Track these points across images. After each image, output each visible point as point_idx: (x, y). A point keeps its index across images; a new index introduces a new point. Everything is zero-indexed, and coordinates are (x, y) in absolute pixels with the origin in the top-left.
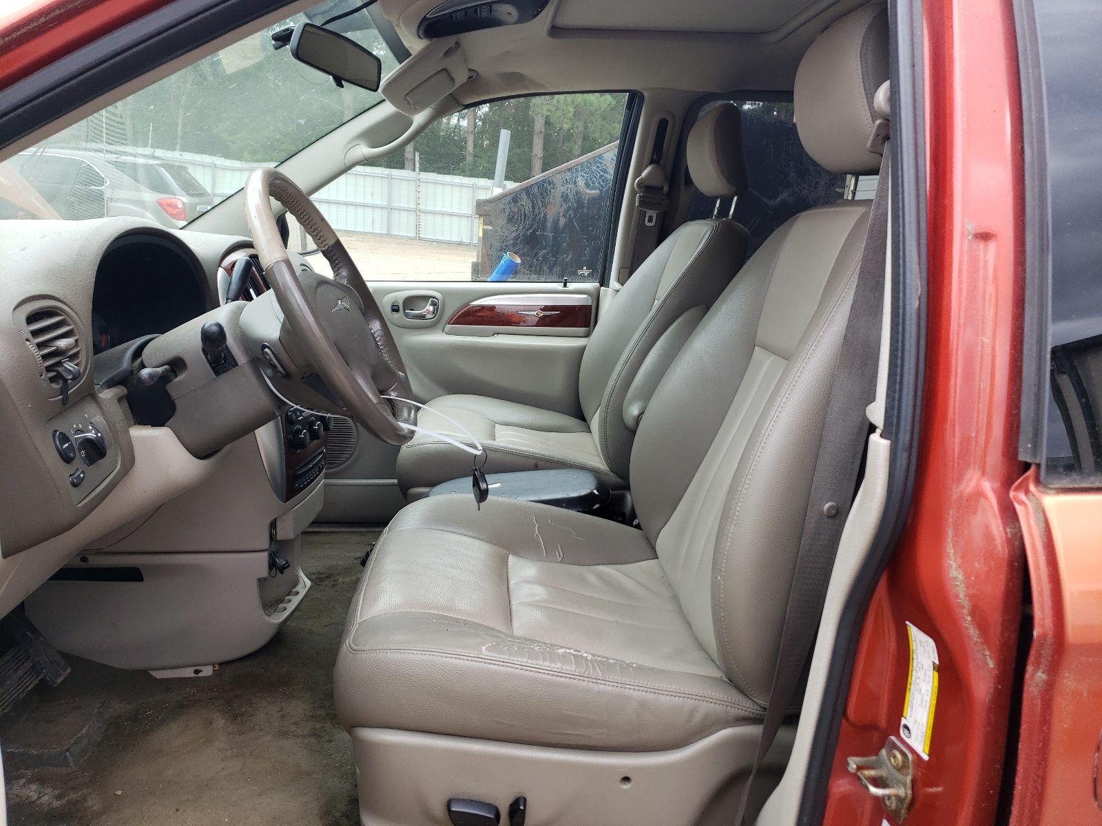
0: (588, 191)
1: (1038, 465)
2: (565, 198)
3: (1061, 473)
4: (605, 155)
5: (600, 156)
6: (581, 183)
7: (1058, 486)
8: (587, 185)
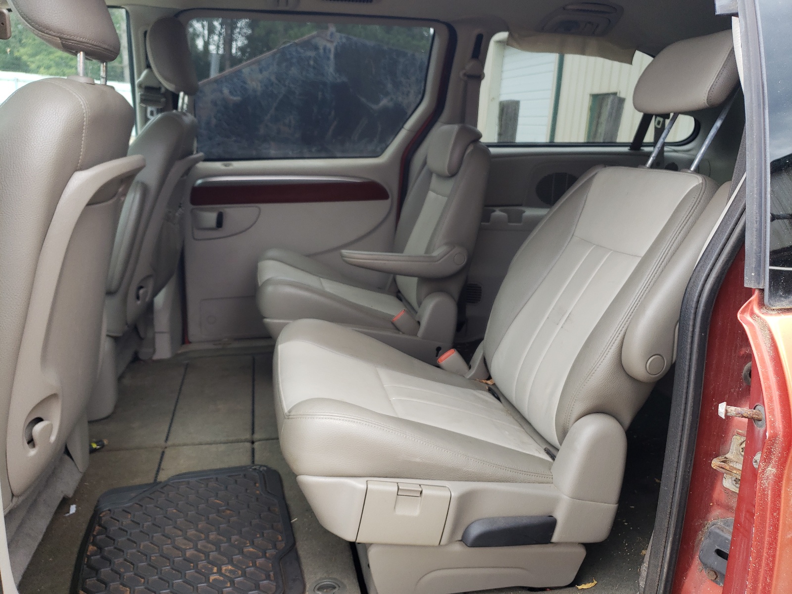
0: (231, 97)
1: (762, 290)
2: (215, 103)
3: (781, 296)
4: (244, 70)
5: (240, 71)
6: (226, 91)
7: (778, 307)
8: (231, 92)
